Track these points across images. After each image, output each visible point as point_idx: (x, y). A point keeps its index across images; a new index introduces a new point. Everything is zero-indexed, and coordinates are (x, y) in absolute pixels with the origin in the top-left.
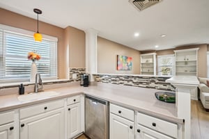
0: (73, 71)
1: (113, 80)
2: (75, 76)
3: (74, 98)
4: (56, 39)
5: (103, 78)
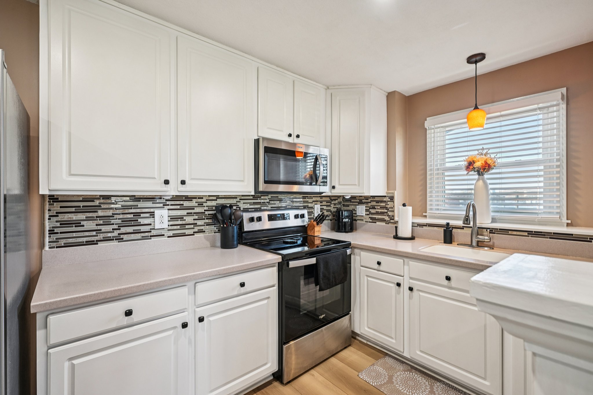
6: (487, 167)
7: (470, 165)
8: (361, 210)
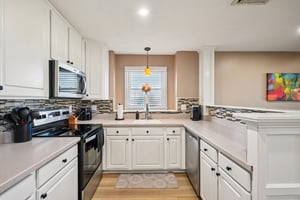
0: (182, 101)
1: (229, 115)
2: (184, 107)
3: (173, 129)
4: (165, 68)
5: (218, 111)
6: (149, 90)
7: (143, 89)
8: (94, 108)
